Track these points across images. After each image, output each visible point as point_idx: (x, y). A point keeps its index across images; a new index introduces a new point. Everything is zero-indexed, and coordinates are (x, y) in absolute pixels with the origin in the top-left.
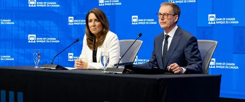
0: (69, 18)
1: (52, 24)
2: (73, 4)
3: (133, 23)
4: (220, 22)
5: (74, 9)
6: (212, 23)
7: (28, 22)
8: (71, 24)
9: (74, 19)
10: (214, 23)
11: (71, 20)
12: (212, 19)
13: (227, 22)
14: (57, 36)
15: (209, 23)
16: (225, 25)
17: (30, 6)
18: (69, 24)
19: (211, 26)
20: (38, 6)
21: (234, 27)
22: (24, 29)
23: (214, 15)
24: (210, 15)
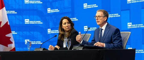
0: (48, 29)
1: (39, 33)
2: (50, 21)
3: (85, 31)
4: (134, 27)
5: (51, 24)
6: (130, 28)
7: (25, 33)
8: (49, 33)
9: (51, 30)
10: (131, 28)
11: (49, 31)
12: (130, 26)
13: (138, 27)
14: (41, 40)
15: (128, 28)
16: (137, 28)
17: (25, 23)
18: (48, 33)
19: (129, 29)
20: (30, 23)
21: (142, 29)
22: (22, 36)
23: (131, 23)
24: (128, 23)
